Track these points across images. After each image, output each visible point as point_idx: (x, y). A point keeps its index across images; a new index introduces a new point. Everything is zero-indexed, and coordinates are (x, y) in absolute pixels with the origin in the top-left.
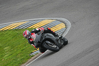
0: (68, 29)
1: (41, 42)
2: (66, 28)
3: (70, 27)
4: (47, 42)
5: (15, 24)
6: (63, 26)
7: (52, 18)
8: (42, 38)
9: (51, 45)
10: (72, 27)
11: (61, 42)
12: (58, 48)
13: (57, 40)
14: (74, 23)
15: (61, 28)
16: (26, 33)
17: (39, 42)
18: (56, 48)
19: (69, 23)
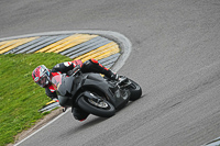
0: (126, 56)
1: (73, 93)
2: (121, 53)
3: (130, 50)
5: (9, 43)
6: (115, 48)
7: (91, 32)
10: (134, 52)
12: (112, 109)
13: (113, 90)
14: (139, 42)
15: (109, 54)
16: (38, 73)
17: (68, 94)
19: (127, 43)
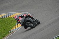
4: (28, 22)
7: (21, 12)
8: (25, 20)
11: (36, 22)
12: (34, 26)
13: (34, 21)
17: (23, 22)
18: (33, 26)
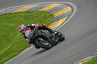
0: (74, 12)
1: (34, 39)
2: (72, 11)
3: (76, 10)
4: (39, 39)
9: (43, 42)
10: (78, 10)
13: (51, 37)
14: (80, 7)
15: (67, 11)
17: (31, 39)
19: (75, 7)
